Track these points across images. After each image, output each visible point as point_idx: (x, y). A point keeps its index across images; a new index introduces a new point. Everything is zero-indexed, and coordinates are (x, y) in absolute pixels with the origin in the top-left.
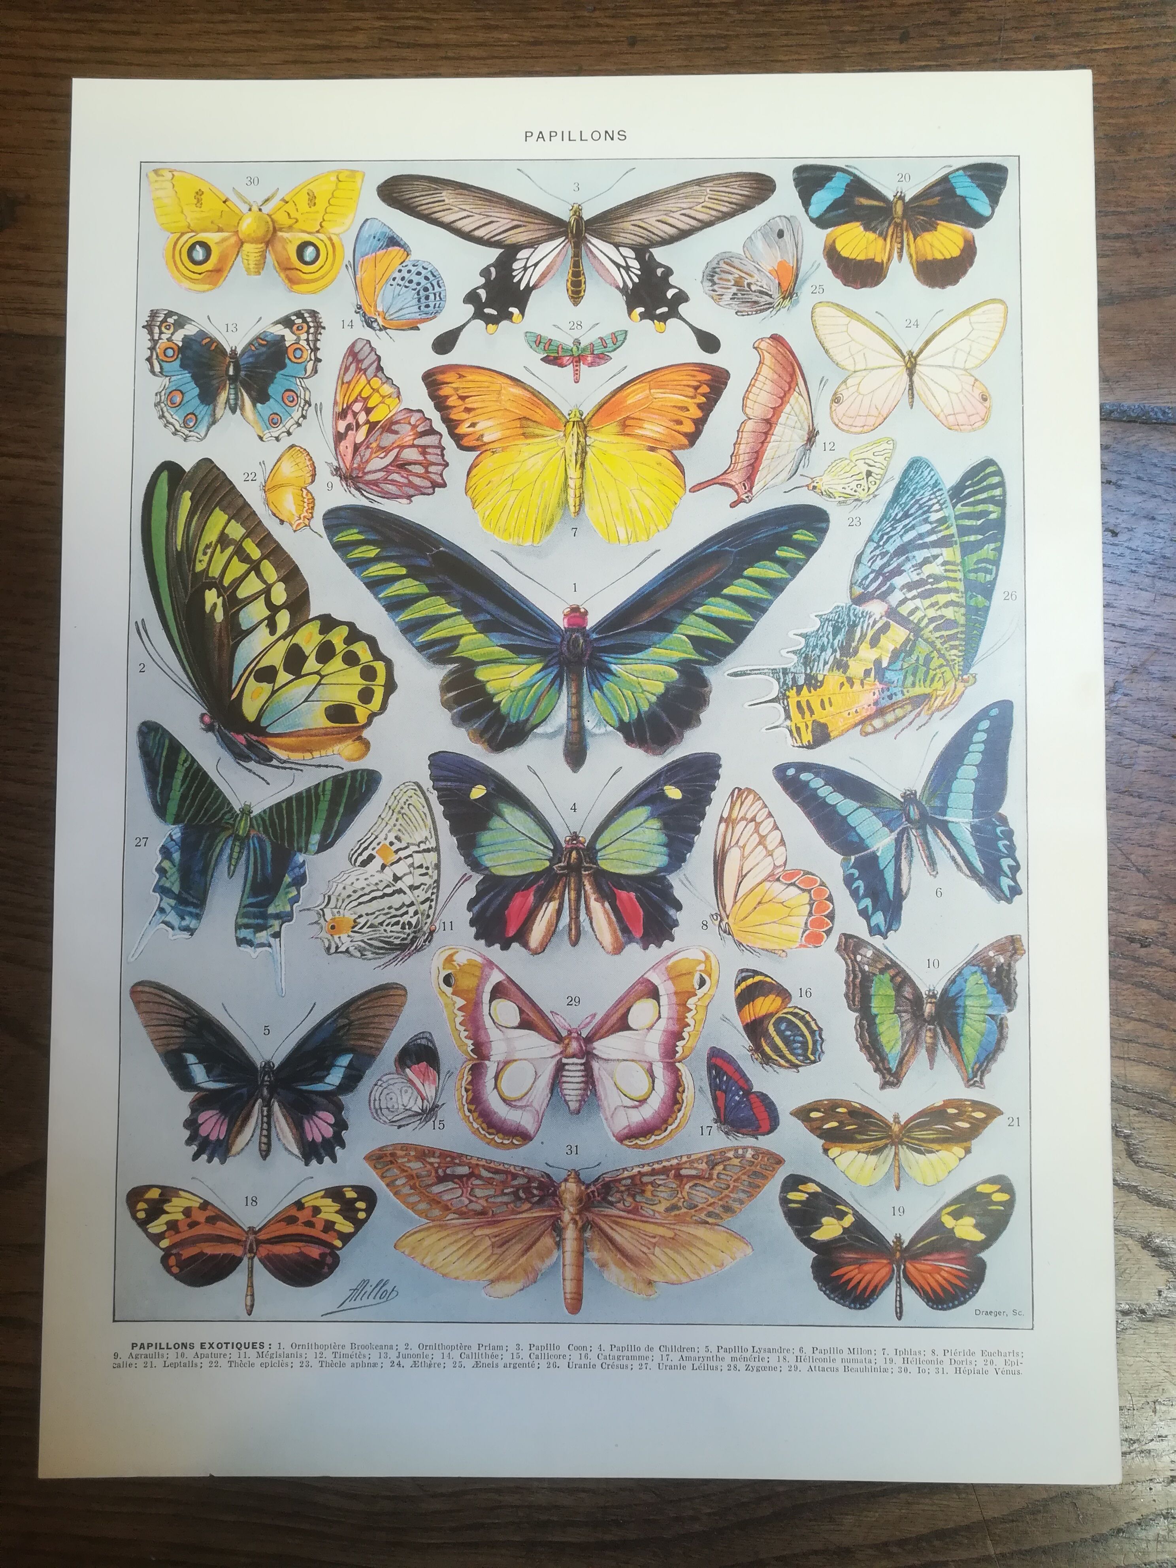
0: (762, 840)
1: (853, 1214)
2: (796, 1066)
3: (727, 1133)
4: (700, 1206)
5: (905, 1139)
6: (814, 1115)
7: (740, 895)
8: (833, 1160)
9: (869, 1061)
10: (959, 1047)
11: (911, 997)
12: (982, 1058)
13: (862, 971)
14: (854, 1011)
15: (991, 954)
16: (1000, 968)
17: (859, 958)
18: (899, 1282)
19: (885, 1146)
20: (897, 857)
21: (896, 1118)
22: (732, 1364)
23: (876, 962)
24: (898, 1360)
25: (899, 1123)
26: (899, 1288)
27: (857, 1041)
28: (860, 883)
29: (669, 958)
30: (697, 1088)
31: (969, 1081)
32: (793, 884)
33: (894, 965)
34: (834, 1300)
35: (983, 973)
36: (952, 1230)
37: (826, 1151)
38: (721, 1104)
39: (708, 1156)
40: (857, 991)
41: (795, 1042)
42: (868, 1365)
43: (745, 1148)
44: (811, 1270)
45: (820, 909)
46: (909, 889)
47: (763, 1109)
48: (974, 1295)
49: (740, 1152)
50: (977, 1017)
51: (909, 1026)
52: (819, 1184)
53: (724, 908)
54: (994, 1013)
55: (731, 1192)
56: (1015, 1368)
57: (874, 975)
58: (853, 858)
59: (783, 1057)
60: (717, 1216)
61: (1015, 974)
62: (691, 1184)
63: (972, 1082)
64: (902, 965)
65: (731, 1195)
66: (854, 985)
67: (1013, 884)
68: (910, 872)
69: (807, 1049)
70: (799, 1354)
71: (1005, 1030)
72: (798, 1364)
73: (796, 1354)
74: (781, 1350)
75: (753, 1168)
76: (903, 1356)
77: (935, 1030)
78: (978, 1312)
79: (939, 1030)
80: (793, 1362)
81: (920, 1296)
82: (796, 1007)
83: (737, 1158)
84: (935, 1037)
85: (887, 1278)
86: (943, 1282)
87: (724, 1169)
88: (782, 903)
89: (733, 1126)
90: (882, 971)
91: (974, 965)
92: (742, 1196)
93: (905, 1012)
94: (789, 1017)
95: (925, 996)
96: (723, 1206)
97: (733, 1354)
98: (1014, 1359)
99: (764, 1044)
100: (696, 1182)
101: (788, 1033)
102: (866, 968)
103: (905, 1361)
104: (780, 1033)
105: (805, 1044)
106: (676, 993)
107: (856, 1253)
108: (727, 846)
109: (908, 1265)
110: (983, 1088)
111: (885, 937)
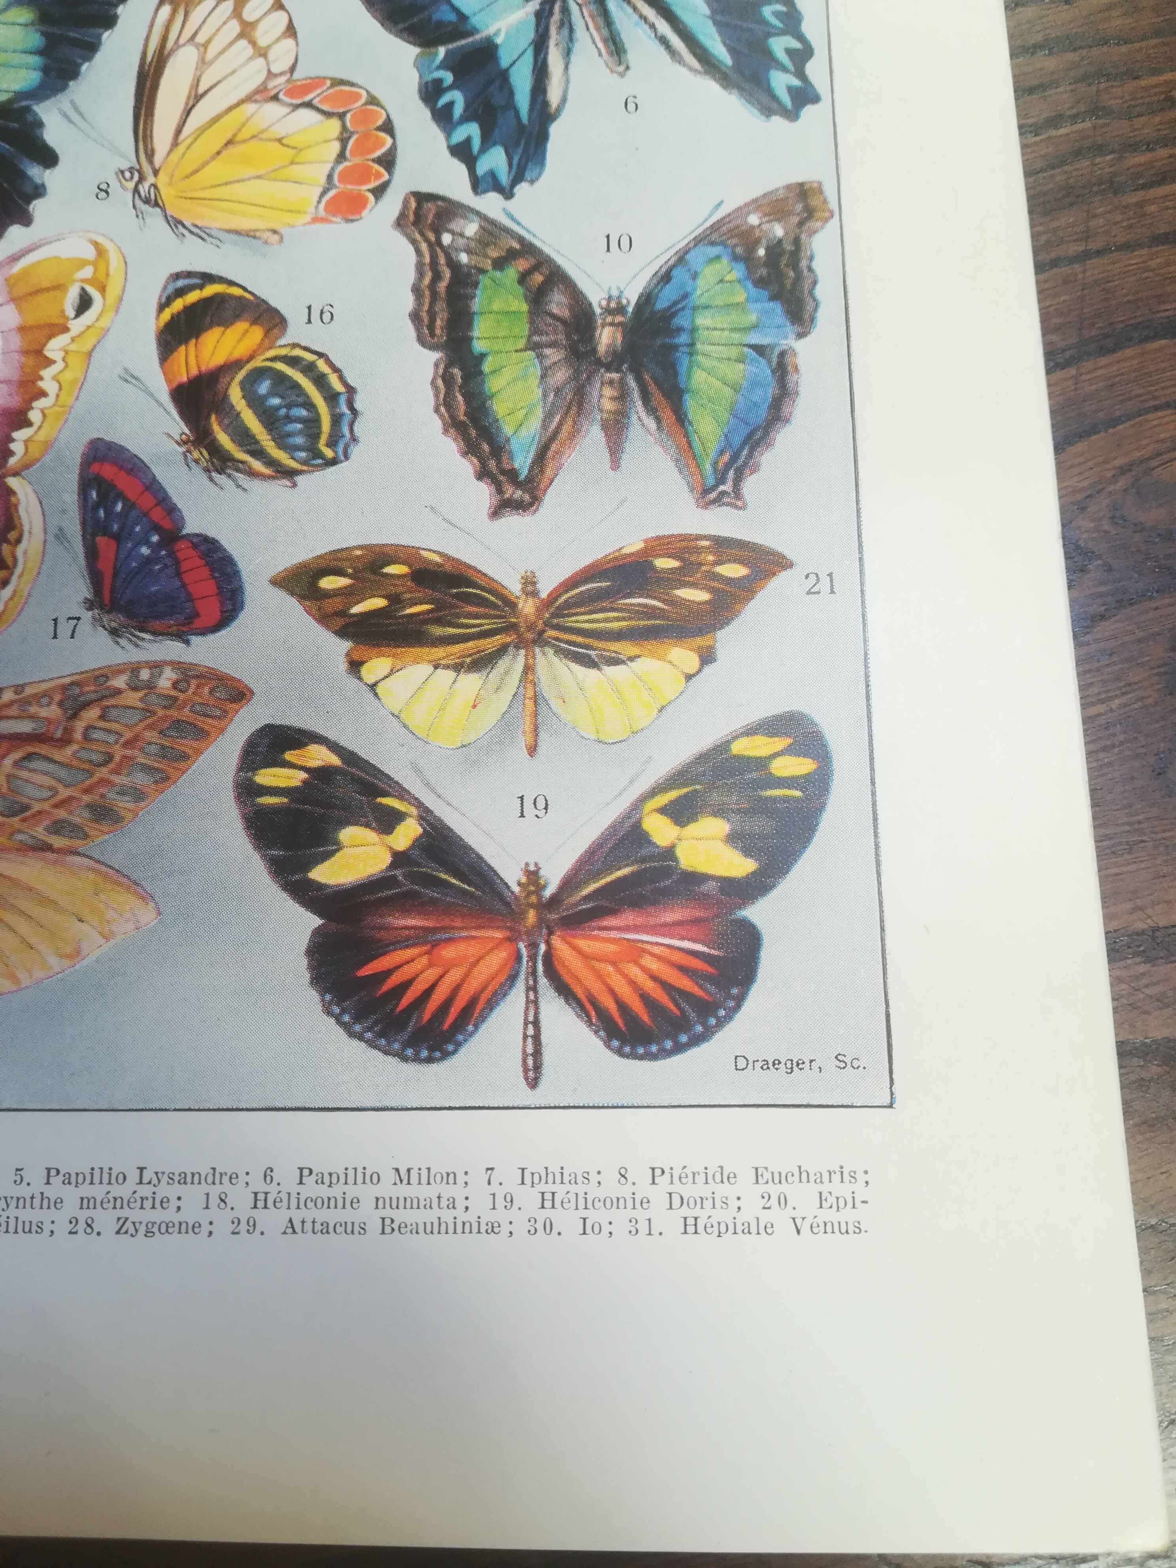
0: (247, 31)
1: (421, 819)
2: (290, 474)
3: (115, 633)
4: (37, 807)
5: (551, 633)
6: (328, 583)
7: (187, 130)
8: (373, 687)
9: (465, 454)
10: (681, 418)
11: (565, 313)
12: (737, 441)
13: (454, 265)
14: (432, 347)
15: (754, 219)
16: (775, 249)
17: (447, 239)
18: (533, 988)
19: (502, 650)
20: (540, 45)
21: (529, 584)
22: (82, 1216)
23: (486, 245)
24: (528, 1198)
25: (535, 594)
26: (533, 1003)
27: (437, 410)
28: (457, 98)
29: (14, 259)
30: (52, 530)
31: (706, 491)
32: (309, 105)
33: (527, 249)
34: (360, 1037)
35: (735, 258)
36: (669, 853)
37: (355, 666)
38: (105, 566)
39: (64, 688)
40: (441, 307)
41: (289, 419)
42: (447, 1216)
43: (157, 666)
44: (304, 962)
45: (363, 147)
46: (564, 100)
47: (205, 572)
48: (729, 1017)
49: (145, 674)
50: (724, 352)
51: (561, 375)
52: (335, 747)
53: (150, 155)
54: (765, 341)
55: (117, 772)
56: (848, 1215)
57: (482, 271)
58: (442, 51)
59: (259, 453)
60: (77, 831)
61: (811, 258)
62: (17, 755)
63: (713, 495)
64: (547, 250)
65: (117, 779)
66: (434, 294)
67: (796, 82)
68: (567, 67)
69: (316, 436)
70: (261, 1187)
71: (792, 378)
72: (259, 1214)
73: (253, 1188)
74: (216, 1176)
75: (173, 713)
76: (542, 1187)
77: (622, 383)
78: (741, 1064)
79: (632, 383)
80: (244, 1211)
81: (590, 1023)
82: (295, 346)
83: (135, 689)
84: (623, 396)
85: (502, 978)
86: (649, 985)
87: (102, 717)
88: (280, 141)
89: (130, 615)
90: (499, 264)
91: (713, 244)
92: (141, 779)
93: (552, 345)
94: (280, 366)
95: (598, 311)
96: (90, 807)
97: (86, 1190)
98: (843, 1190)
99: (216, 427)
100: (30, 749)
101: (276, 401)
102: (464, 258)
103: (547, 1201)
104: (255, 402)
105: (312, 424)
106: (22, 329)
107: (426, 914)
108: (170, 44)
109: (557, 942)
110: (743, 508)
111: (508, 194)
